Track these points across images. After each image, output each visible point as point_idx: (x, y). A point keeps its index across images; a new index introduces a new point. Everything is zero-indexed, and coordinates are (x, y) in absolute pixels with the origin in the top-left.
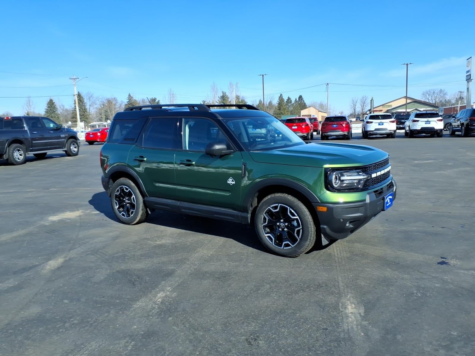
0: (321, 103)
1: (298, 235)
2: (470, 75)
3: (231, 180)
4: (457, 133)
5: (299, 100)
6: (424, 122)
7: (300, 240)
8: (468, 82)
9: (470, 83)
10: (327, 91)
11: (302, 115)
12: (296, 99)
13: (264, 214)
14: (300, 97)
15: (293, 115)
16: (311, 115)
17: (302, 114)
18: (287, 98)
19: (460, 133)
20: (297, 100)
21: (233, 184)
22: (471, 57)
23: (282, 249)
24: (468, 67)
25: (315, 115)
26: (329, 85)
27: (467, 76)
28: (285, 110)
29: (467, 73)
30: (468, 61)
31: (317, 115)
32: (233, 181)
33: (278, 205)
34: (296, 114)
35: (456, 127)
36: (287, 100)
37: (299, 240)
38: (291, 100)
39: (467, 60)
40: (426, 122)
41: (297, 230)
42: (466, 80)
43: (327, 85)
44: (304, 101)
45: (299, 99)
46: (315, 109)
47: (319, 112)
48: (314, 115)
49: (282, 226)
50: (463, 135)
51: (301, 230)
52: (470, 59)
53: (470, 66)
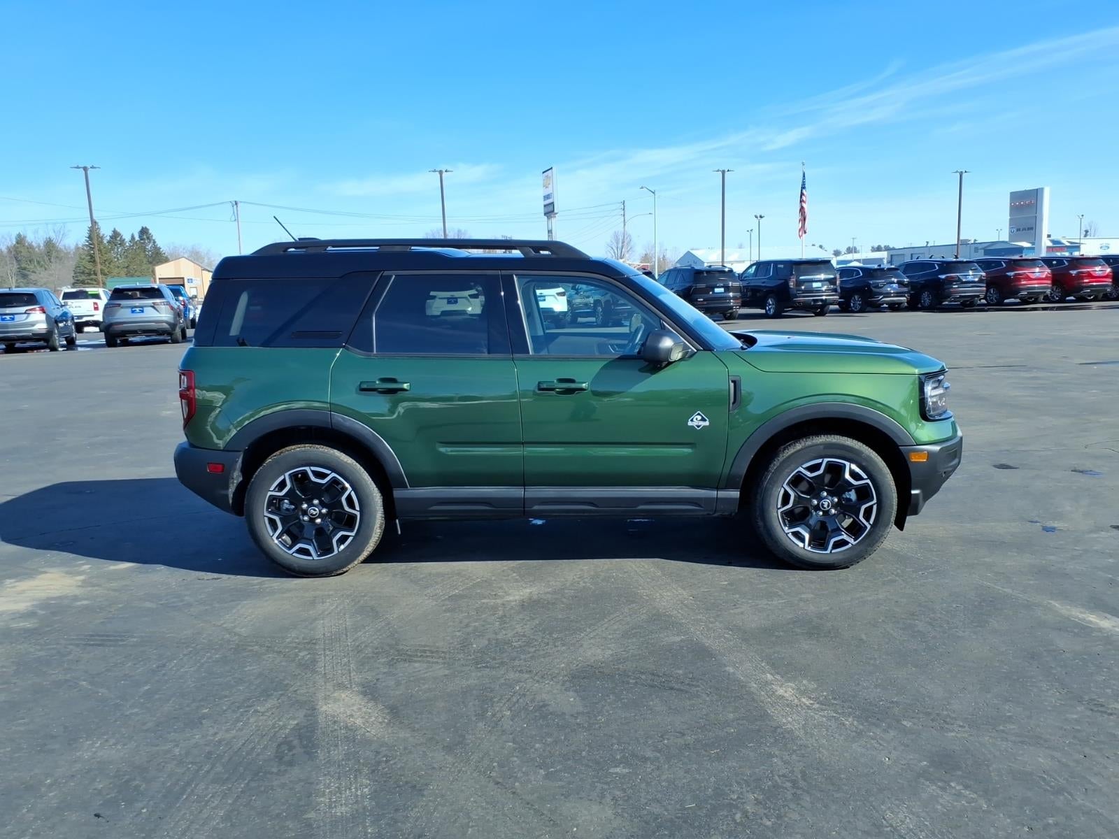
0: (193, 248)
1: (868, 519)
2: (553, 203)
3: (699, 418)
4: (580, 320)
5: (141, 239)
6: (446, 301)
7: (871, 528)
8: (549, 218)
9: (553, 220)
10: (237, 220)
11: (160, 279)
12: (133, 237)
13: (785, 486)
14: (144, 231)
15: (132, 276)
16: (183, 278)
17: (158, 276)
18: (110, 233)
19: (593, 319)
20: (137, 238)
21: (704, 426)
22: (552, 168)
23: (829, 553)
24: (547, 187)
25: (193, 278)
26: (239, 205)
27: (545, 206)
28: (109, 264)
29: (545, 200)
30: (547, 176)
31: (199, 279)
32: (703, 420)
33: (823, 461)
34: (140, 274)
35: (580, 308)
36: (111, 237)
37: (869, 527)
38: (123, 237)
39: (543, 173)
40: (448, 298)
41: (866, 509)
42: (545, 214)
43: (235, 206)
44: (154, 242)
45: (140, 237)
46: (192, 264)
47: (204, 272)
48: (191, 279)
49: (826, 506)
50: (599, 322)
51: (875, 507)
52: (550, 171)
53: (550, 186)
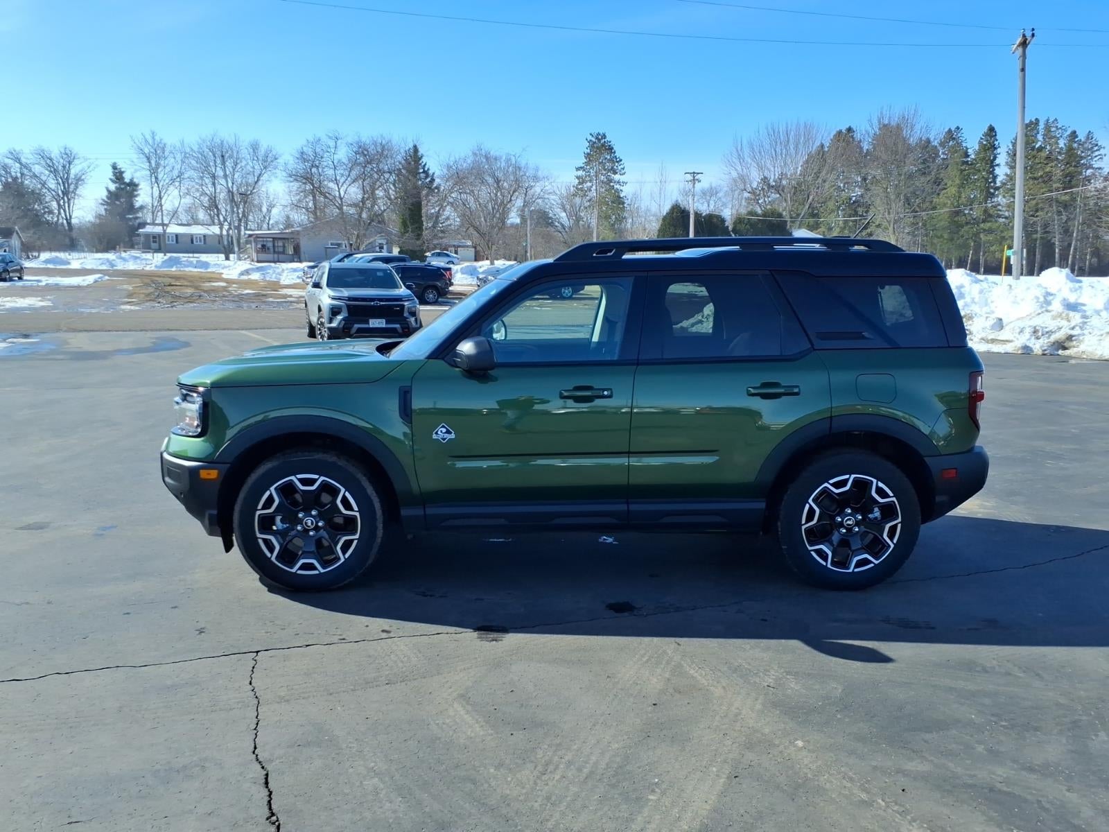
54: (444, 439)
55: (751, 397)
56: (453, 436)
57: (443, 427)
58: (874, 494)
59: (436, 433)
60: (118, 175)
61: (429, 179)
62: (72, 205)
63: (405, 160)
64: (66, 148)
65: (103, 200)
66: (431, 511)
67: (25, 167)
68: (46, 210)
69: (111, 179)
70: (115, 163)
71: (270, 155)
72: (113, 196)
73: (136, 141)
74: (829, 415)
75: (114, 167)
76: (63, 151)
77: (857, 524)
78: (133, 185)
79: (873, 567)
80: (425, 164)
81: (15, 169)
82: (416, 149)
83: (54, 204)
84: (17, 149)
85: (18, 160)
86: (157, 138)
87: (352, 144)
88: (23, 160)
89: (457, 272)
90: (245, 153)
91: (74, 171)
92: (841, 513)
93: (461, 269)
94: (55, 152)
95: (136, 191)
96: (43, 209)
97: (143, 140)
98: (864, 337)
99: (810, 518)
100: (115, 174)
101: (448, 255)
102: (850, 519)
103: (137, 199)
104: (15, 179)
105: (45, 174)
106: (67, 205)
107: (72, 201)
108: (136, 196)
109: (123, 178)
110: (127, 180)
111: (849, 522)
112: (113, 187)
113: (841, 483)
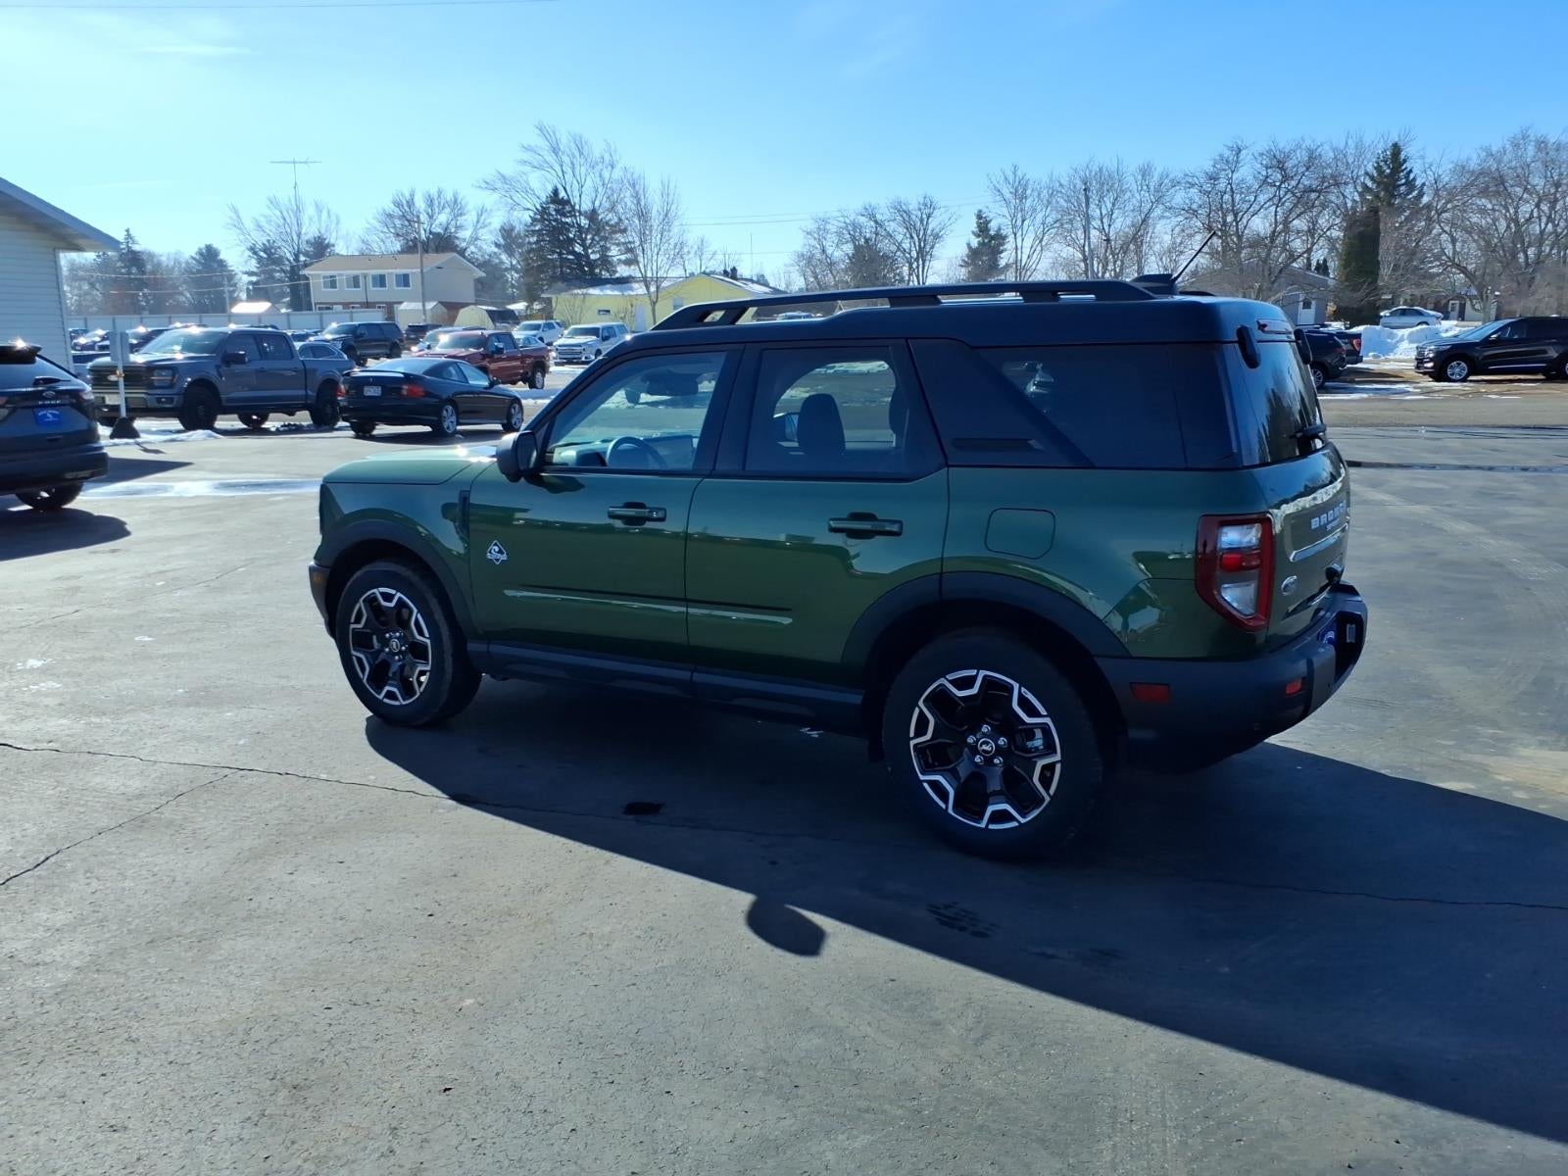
54: (497, 560)
55: (832, 534)
56: (504, 557)
57: (496, 544)
58: (1015, 706)
59: (490, 552)
60: (983, 227)
61: (1415, 193)
62: (926, 268)
63: (1375, 168)
64: (925, 198)
65: (963, 261)
66: (496, 648)
67: (881, 226)
68: (897, 278)
69: (973, 233)
70: (980, 211)
71: (1166, 181)
72: (974, 254)
73: (993, 179)
74: (939, 571)
75: (979, 217)
76: (922, 201)
77: (999, 751)
78: (1000, 238)
79: (1016, 827)
80: (1411, 171)
81: (868, 228)
82: (1396, 149)
83: (906, 269)
84: (873, 203)
85: (872, 217)
86: (1019, 173)
87: (1263, 154)
88: (879, 217)
89: (1402, 340)
90: (1131, 182)
91: (933, 224)
92: (974, 729)
93: (1410, 334)
94: (913, 204)
95: (1003, 244)
96: (894, 277)
97: (1003, 178)
98: (1030, 448)
99: (921, 729)
100: (979, 225)
101: (1420, 313)
102: (987, 743)
103: (1002, 256)
104: (867, 240)
105: (900, 233)
106: (921, 270)
107: (927, 263)
108: (1001, 252)
109: (988, 230)
110: (992, 233)
111: (984, 747)
112: (975, 242)
113: (964, 683)
